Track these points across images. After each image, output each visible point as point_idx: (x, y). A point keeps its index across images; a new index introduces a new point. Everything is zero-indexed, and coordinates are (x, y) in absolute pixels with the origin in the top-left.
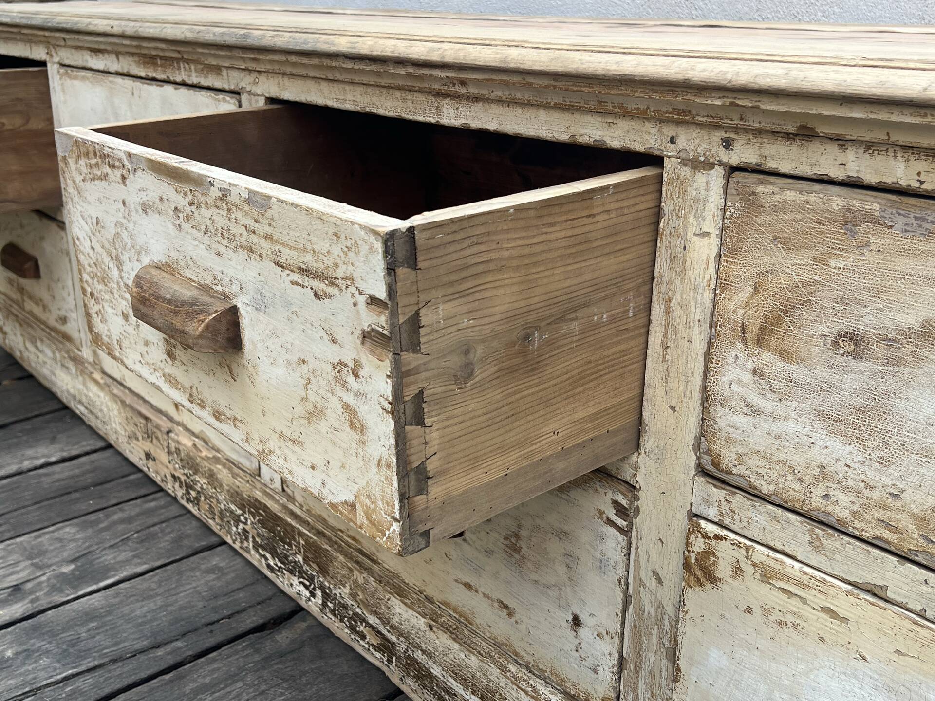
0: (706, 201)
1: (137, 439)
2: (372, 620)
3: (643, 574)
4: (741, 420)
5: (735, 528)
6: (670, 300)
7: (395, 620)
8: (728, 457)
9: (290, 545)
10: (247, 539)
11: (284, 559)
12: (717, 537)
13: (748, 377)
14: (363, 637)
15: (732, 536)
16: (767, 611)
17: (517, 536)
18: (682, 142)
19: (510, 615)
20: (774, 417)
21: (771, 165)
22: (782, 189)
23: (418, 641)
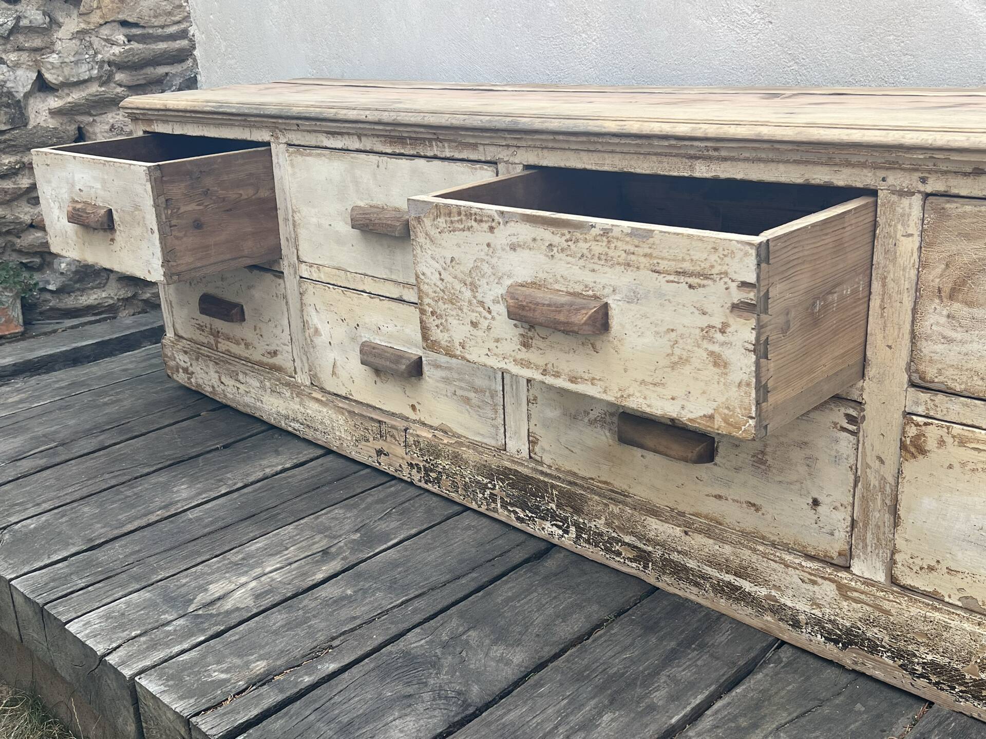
0: (909, 215)
1: (368, 440)
2: (627, 539)
3: (869, 460)
4: (939, 348)
5: (938, 416)
6: (885, 278)
7: (651, 535)
8: (931, 372)
9: (543, 497)
10: (494, 501)
11: (535, 510)
12: (926, 424)
13: (943, 320)
14: (619, 554)
15: (937, 422)
16: (963, 465)
17: (763, 453)
18: (891, 180)
19: (757, 510)
20: (963, 342)
21: (955, 191)
22: (963, 205)
23: (674, 545)
